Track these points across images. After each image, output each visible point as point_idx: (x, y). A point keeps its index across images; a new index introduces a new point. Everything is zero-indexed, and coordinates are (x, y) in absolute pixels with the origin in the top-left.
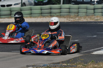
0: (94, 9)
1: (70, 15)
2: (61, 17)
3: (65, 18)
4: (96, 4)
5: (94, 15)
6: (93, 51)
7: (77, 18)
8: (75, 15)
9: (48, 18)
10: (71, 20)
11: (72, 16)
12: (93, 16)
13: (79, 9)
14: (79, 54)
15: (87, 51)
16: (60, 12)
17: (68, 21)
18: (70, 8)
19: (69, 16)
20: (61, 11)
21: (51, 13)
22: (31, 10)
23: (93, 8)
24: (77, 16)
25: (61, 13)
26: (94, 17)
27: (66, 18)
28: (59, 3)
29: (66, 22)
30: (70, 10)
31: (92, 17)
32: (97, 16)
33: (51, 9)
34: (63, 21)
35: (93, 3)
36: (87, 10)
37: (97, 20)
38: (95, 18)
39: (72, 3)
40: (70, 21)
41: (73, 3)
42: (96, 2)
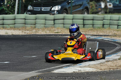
1: (26, 27)
2: (16, 29)
3: (20, 30)
4: (57, 14)
5: (54, 27)
7: (34, 31)
8: (31, 26)
10: (27, 33)
11: (28, 28)
12: (52, 28)
13: (36, 19)
14: (37, 72)
15: (46, 69)
17: (23, 34)
18: (26, 19)
19: (24, 28)
20: (15, 21)
21: (3, 24)
23: (53, 19)
24: (34, 29)
25: (15, 24)
27: (21, 30)
28: (13, 13)
29: (21, 35)
30: (26, 20)
32: (58, 28)
34: (18, 34)
35: (53, 13)
36: (46, 21)
38: (55, 30)
39: (28, 13)
40: (25, 34)
41: (30, 13)
42: (56, 11)
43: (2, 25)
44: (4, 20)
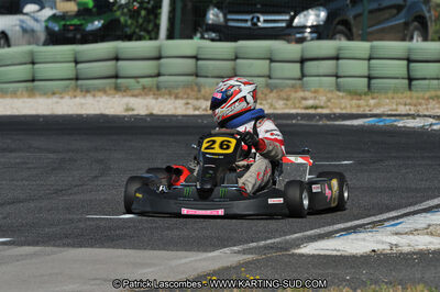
0: (303, 61)
1: (199, 87)
2: (162, 96)
3: (176, 97)
4: (312, 39)
5: (303, 88)
6: (298, 239)
9: (105, 98)
10: (204, 107)
11: (206, 91)
12: (296, 92)
13: (237, 58)
14: (239, 252)
15: (272, 241)
16: (155, 72)
17: (190, 112)
18: (200, 56)
19: (193, 90)
20: (159, 66)
21: (116, 77)
22: (33, 63)
23: (297, 56)
25: (159, 75)
26: (301, 94)
27: (182, 98)
28: (153, 35)
29: (183, 116)
30: (200, 62)
31: (293, 95)
32: (315, 92)
33: (117, 59)
34: (170, 113)
35: (298, 36)
36: (273, 64)
37: (316, 108)
38: (305, 99)
39: (206, 36)
40: (197, 113)
41: (214, 35)
42: (308, 30)
43: (113, 80)
44: (120, 63)
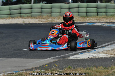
0: (69, 9)
1: (42, 16)
2: (33, 18)
3: (36, 19)
7: (50, 19)
8: (47, 15)
9: (18, 19)
11: (44, 17)
13: (52, 8)
14: (53, 59)
15: (62, 56)
17: (40, 22)
18: (42, 8)
20: (32, 11)
21: (20, 14)
24: (50, 17)
25: (32, 13)
27: (38, 19)
28: (30, 2)
29: (38, 23)
30: (42, 9)
36: (62, 10)
40: (42, 22)
44: (22, 10)
